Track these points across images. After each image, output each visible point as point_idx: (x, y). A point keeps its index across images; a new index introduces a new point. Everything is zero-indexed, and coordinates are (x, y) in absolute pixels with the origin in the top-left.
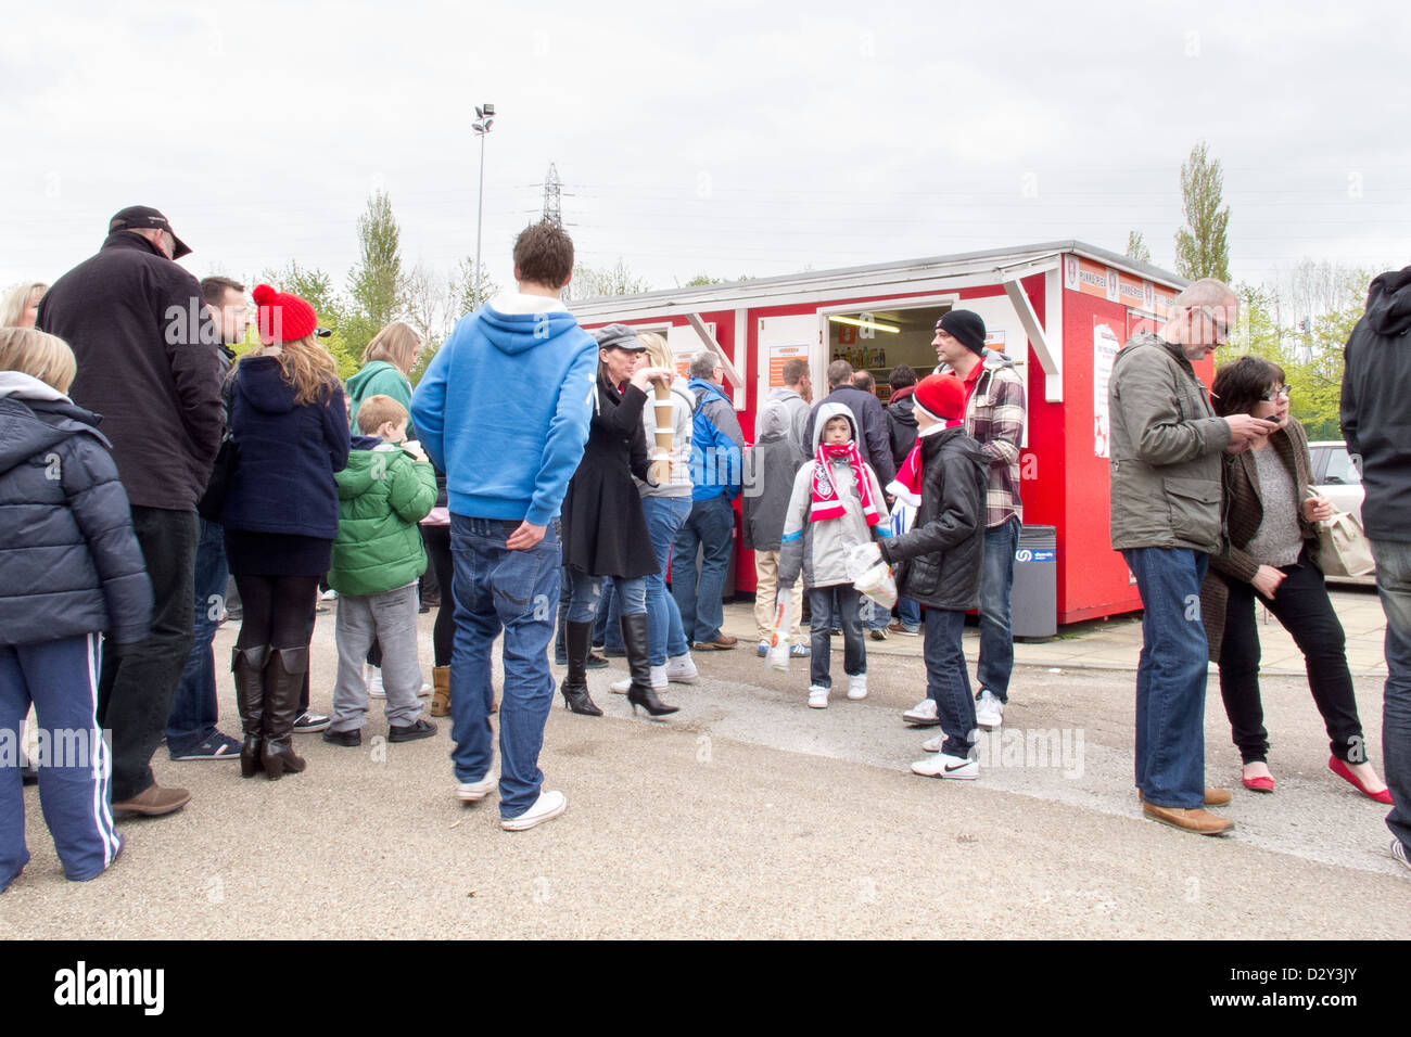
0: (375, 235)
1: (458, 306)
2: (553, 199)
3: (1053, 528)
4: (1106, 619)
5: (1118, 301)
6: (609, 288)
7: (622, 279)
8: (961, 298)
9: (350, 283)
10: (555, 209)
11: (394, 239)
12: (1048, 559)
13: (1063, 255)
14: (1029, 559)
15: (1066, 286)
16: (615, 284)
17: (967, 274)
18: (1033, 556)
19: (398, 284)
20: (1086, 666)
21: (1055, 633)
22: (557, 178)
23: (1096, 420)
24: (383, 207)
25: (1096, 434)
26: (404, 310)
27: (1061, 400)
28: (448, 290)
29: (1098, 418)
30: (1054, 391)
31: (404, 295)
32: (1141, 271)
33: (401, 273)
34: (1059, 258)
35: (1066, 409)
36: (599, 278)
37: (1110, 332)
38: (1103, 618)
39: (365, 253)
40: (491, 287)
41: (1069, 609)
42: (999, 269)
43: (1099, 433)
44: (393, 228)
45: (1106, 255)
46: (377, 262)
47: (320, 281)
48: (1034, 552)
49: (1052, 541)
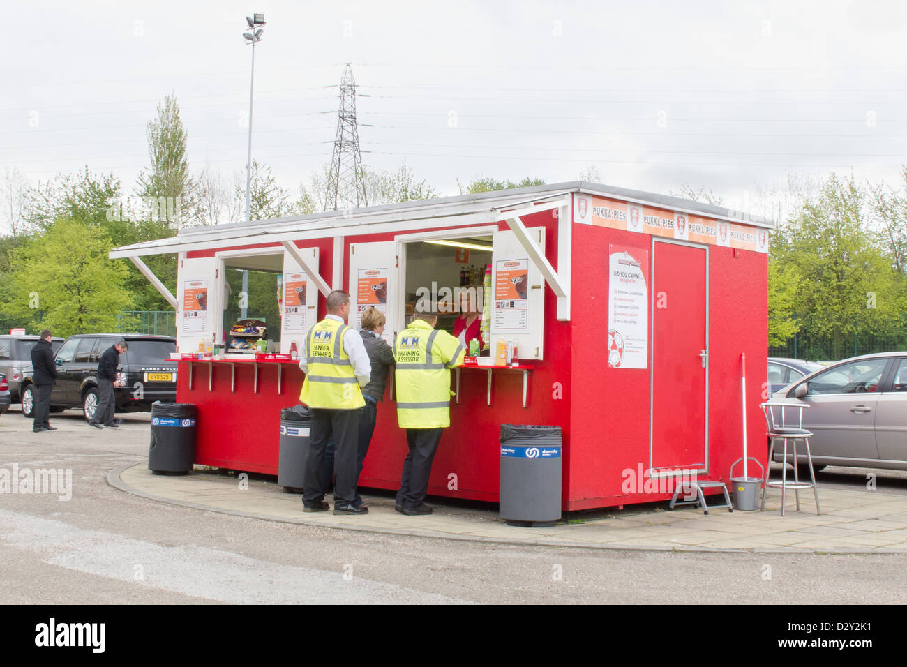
0: (164, 139)
1: (243, 209)
2: (348, 100)
3: (560, 428)
4: (621, 508)
5: (641, 231)
6: (392, 191)
7: (406, 182)
8: (500, 230)
9: (139, 187)
10: (350, 110)
11: (181, 144)
12: (553, 455)
13: (573, 193)
14: (537, 455)
15: (575, 221)
16: (399, 186)
17: (473, 213)
18: (541, 453)
19: (186, 188)
20: (539, 543)
21: (560, 518)
22: (352, 79)
23: (610, 336)
24: (171, 113)
25: (610, 348)
26: (191, 215)
27: (569, 319)
28: (234, 195)
29: (613, 334)
30: (564, 312)
31: (192, 198)
32: (667, 204)
33: (189, 178)
34: (570, 196)
35: (573, 327)
36: (382, 181)
37: (630, 259)
38: (617, 507)
39: (154, 158)
40: (276, 192)
41: (572, 499)
42: (495, 209)
43: (614, 347)
44: (181, 133)
45: (620, 191)
46: (165, 165)
47: (112, 187)
48: (541, 450)
49: (558, 441)
